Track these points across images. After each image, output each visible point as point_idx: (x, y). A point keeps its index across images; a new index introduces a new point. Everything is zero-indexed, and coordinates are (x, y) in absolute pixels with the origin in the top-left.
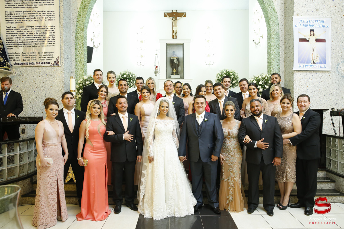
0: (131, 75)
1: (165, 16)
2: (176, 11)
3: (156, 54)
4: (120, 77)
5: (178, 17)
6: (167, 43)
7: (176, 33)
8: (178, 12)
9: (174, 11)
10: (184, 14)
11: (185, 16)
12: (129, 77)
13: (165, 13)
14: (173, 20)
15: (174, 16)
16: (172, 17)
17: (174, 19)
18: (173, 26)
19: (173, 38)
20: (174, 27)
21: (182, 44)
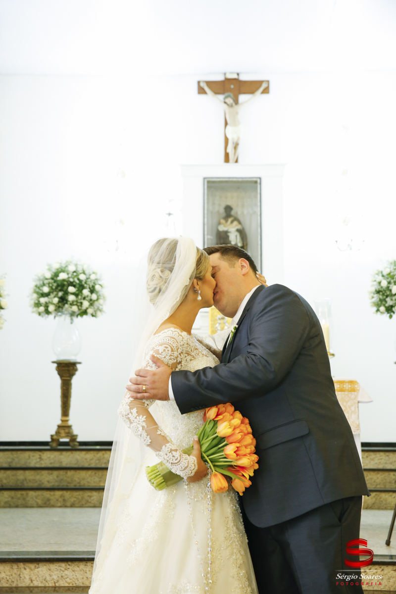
0: (84, 273)
1: (201, 91)
2: (238, 74)
3: (170, 214)
4: (47, 279)
5: (245, 93)
6: (204, 178)
7: (236, 147)
8: (243, 78)
9: (229, 76)
10: (264, 86)
11: (266, 91)
12: (78, 279)
13: (199, 82)
14: (225, 103)
15: (230, 90)
16: (223, 93)
17: (230, 101)
18: (226, 124)
19: (227, 159)
20: (228, 127)
21: (256, 182)
